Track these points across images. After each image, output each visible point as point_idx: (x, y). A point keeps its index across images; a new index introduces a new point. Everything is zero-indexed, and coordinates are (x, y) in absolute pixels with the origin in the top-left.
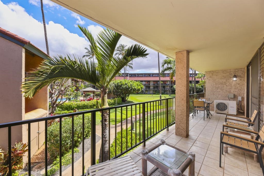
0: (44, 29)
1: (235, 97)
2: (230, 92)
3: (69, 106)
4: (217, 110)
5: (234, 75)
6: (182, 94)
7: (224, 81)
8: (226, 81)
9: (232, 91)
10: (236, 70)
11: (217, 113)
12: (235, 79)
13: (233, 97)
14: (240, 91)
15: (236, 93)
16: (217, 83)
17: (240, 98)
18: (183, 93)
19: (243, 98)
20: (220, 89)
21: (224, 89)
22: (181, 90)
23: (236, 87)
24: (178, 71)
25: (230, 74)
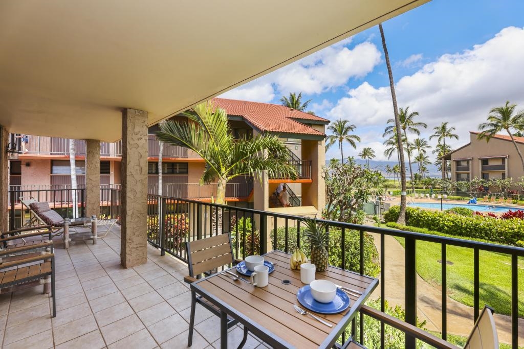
0: (392, 93)
3: (433, 220)
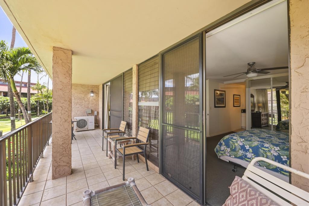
1: (92, 113)
2: (88, 108)
4: (78, 128)
5: (91, 91)
6: (65, 113)
7: (83, 96)
8: (85, 96)
9: (90, 107)
10: (93, 86)
11: (78, 131)
12: (92, 95)
13: (91, 113)
14: (96, 106)
15: (93, 109)
16: (76, 97)
17: (96, 113)
18: (67, 111)
19: (98, 113)
20: (79, 105)
21: (83, 105)
22: (63, 107)
23: (93, 103)
24: (58, 78)
25: (88, 90)
